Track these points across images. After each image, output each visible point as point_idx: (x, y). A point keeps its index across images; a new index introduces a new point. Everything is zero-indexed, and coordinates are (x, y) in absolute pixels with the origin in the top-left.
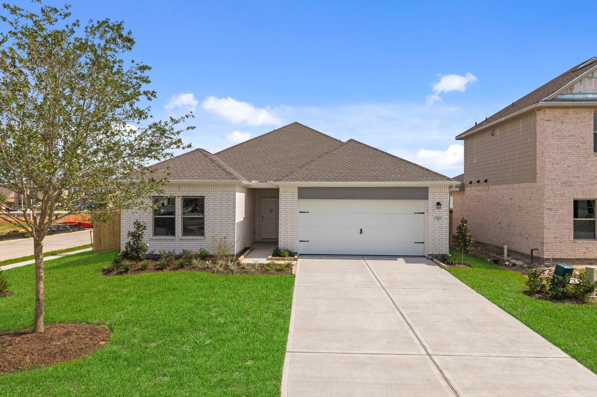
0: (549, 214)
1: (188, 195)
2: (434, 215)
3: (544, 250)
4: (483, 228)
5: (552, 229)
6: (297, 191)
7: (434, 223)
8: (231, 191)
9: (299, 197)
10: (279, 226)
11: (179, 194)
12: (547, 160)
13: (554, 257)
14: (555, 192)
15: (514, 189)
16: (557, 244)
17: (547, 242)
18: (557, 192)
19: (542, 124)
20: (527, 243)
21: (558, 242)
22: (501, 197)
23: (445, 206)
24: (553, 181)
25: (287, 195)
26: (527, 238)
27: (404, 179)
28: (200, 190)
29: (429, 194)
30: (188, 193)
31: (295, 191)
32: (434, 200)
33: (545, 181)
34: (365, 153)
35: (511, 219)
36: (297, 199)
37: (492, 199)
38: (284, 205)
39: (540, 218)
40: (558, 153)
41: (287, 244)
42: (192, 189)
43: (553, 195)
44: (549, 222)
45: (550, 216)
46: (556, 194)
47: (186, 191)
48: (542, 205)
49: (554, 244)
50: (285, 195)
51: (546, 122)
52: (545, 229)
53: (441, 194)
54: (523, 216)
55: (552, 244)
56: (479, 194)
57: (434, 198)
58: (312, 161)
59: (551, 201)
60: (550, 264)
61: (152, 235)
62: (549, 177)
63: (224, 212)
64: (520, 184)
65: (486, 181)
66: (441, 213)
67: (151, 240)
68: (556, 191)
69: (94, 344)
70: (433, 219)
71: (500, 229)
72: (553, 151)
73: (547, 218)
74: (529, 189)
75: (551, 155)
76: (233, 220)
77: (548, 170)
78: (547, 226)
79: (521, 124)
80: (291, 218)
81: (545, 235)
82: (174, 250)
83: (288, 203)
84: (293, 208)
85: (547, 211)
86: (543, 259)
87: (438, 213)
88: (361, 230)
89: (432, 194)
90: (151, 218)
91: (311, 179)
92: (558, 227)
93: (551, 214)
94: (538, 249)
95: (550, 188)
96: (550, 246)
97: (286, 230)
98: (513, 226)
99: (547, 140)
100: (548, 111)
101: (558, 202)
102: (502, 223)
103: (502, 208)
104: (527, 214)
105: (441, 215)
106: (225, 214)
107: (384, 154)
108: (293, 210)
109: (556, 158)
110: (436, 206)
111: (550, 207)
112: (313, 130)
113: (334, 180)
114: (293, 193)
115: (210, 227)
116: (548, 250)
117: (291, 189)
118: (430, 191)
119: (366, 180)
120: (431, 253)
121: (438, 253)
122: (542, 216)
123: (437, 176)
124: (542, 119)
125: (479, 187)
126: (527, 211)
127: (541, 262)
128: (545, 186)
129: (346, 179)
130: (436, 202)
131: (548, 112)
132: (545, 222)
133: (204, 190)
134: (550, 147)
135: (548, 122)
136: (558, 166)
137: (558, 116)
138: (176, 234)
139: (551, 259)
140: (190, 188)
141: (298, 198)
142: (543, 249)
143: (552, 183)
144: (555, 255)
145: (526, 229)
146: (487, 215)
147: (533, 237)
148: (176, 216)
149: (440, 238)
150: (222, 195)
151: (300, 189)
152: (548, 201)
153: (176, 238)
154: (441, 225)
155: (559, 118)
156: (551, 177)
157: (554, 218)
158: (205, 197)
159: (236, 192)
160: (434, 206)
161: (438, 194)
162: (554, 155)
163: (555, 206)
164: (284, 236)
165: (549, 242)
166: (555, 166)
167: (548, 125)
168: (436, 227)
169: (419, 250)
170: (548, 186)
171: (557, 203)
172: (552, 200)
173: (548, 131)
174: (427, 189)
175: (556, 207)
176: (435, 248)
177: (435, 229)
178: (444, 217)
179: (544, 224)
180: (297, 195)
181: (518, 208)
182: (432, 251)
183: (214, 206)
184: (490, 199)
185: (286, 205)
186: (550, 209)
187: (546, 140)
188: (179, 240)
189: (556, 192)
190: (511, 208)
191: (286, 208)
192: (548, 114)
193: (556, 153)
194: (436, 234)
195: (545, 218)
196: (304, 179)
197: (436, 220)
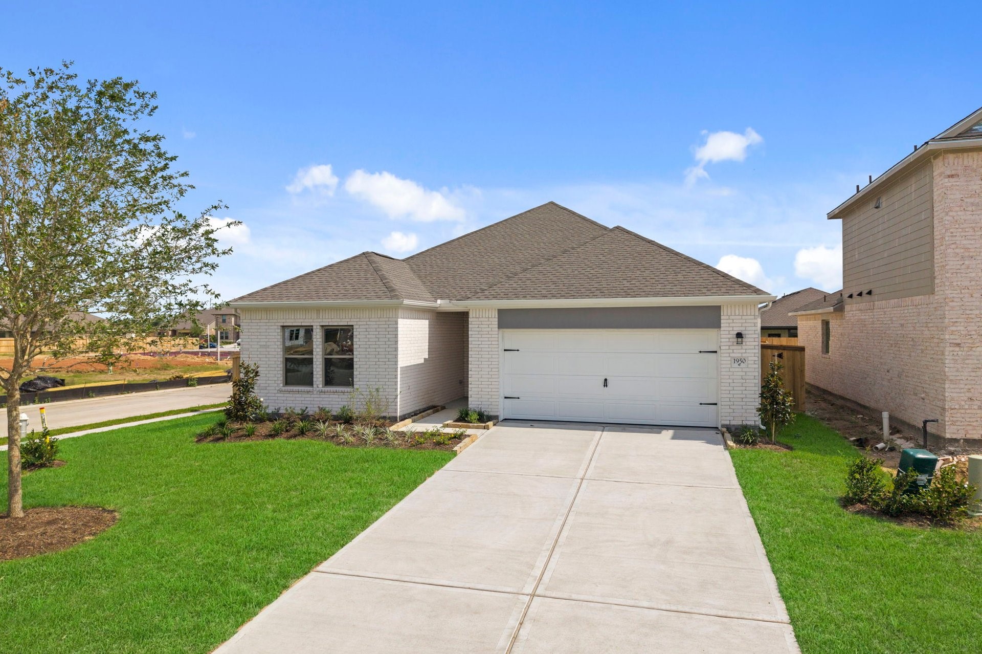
0: (955, 353)
1: (330, 324)
2: (732, 355)
3: (947, 423)
4: (868, 379)
5: (962, 382)
6: (497, 316)
7: (731, 370)
8: (391, 316)
9: (501, 326)
10: (470, 373)
11: (317, 322)
12: (949, 251)
13: (968, 436)
14: (968, 312)
15: (906, 308)
16: (974, 411)
17: (953, 407)
18: (974, 312)
19: (941, 183)
20: (923, 407)
21: (976, 407)
22: (889, 322)
23: (753, 340)
24: (963, 291)
25: (480, 323)
26: (923, 399)
27: (675, 292)
28: (347, 315)
29: (722, 317)
30: (330, 320)
31: (493, 316)
32: (731, 329)
33: (947, 292)
34: (629, 249)
35: (902, 363)
36: (497, 329)
37: (879, 326)
38: (477, 339)
39: (940, 361)
40: (973, 237)
41: (482, 402)
42: (336, 315)
43: (964, 318)
44: (955, 369)
45: (957, 358)
46: (970, 316)
47: (327, 317)
48: (942, 337)
49: (968, 411)
50: (478, 323)
51: (946, 180)
52: (946, 382)
53: (743, 317)
54: (918, 358)
55: (963, 411)
56: (862, 317)
57: (731, 325)
58: (533, 266)
59: (959, 328)
60: (959, 449)
61: (282, 385)
62: (955, 284)
63: (382, 350)
64: (914, 298)
65: (870, 293)
66: (744, 351)
67: (280, 391)
68: (971, 310)
69: (75, 539)
70: (730, 362)
71: (889, 381)
72: (964, 234)
73: (952, 362)
74: (925, 306)
75: (957, 242)
76: (394, 363)
77: (952, 271)
78: (951, 378)
79: (913, 185)
80: (487, 360)
81: (947, 394)
82: (307, 408)
83: (483, 336)
84: (490, 343)
85: (952, 349)
86: (944, 439)
87: (738, 352)
88: (606, 380)
89: (727, 317)
90: (282, 359)
91: (518, 296)
92: (976, 378)
93: (960, 353)
94: (937, 421)
95: (958, 304)
96: (959, 415)
97: (480, 380)
98: (906, 376)
99: (951, 214)
100: (951, 157)
101: (976, 331)
102: (891, 371)
103: (891, 342)
104: (923, 355)
105: (744, 355)
106: (383, 353)
107: (661, 250)
108: (490, 346)
109: (970, 246)
110: (736, 340)
111: (958, 341)
112: (574, 213)
113: (554, 296)
114: (490, 319)
115: (361, 373)
116: (954, 423)
117: (487, 312)
118: (724, 314)
119: (608, 296)
120: (728, 423)
121: (740, 423)
122: (942, 357)
123: (738, 286)
124: (940, 174)
125: (861, 304)
126: (923, 348)
127: (942, 446)
128: (947, 300)
129: (575, 294)
130: (736, 332)
131: (951, 161)
132: (947, 369)
133: (353, 317)
134: (957, 226)
135: (951, 179)
136: (974, 262)
137: (975, 167)
138: (314, 383)
139: (962, 441)
140: (333, 313)
141: (499, 327)
142: (945, 421)
143: (961, 296)
144: (970, 432)
145: (922, 382)
146: (872, 356)
147: (932, 397)
148: (314, 357)
149: (744, 396)
150: (378, 323)
151: (501, 312)
152: (954, 328)
153: (315, 389)
154: (744, 374)
155: (975, 171)
156: (959, 283)
157: (967, 361)
158: (354, 327)
159: (398, 318)
160: (731, 340)
161: (738, 317)
162: (965, 242)
163: (968, 339)
164: (476, 389)
165: (957, 407)
166: (967, 262)
167: (952, 185)
168: (736, 377)
169: (708, 417)
170: (953, 301)
171: (974, 333)
172: (962, 328)
173: (952, 197)
174: (717, 309)
175: (970, 341)
176: (734, 415)
177: (733, 380)
178: (750, 358)
179: (945, 372)
180: (497, 323)
181: (911, 343)
182: (729, 418)
183: (367, 340)
184: (875, 326)
185: (480, 339)
186: (958, 345)
187: (947, 214)
188: (318, 393)
189: (971, 312)
190: (902, 342)
191: (480, 343)
192: (951, 164)
193: (969, 237)
194: (735, 388)
195: (947, 361)
196: (507, 296)
197: (736, 365)
